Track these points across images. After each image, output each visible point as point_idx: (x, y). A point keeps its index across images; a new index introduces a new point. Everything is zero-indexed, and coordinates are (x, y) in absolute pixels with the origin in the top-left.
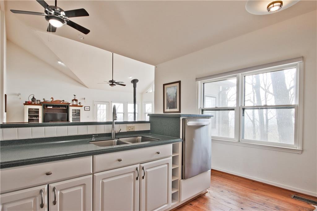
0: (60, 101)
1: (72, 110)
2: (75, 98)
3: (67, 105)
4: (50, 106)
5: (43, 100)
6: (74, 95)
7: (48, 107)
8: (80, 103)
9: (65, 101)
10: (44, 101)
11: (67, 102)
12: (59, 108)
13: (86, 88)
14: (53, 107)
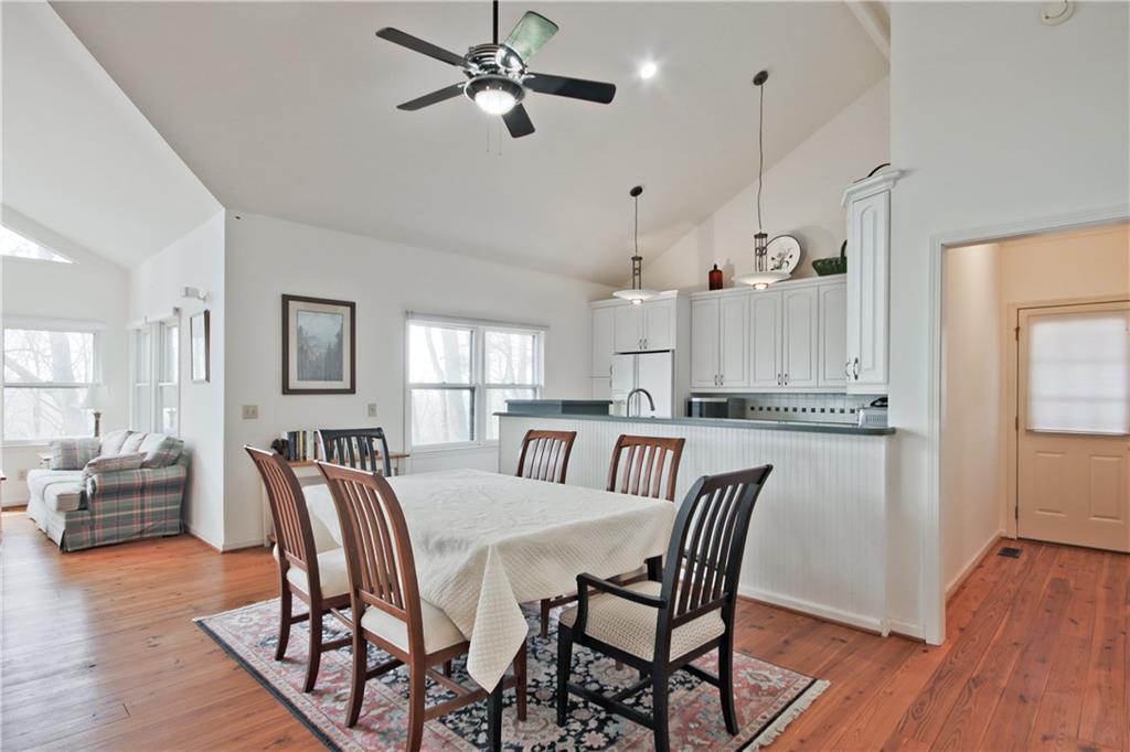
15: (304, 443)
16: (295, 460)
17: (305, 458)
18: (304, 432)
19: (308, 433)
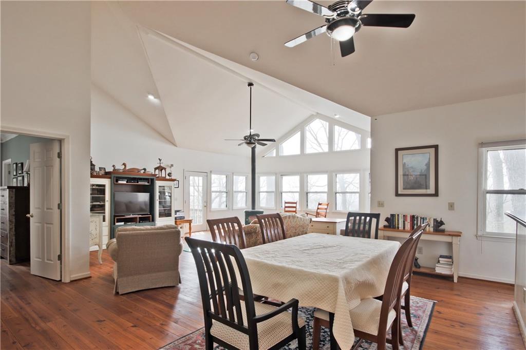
0: (139, 171)
1: (160, 186)
2: (162, 165)
3: (152, 177)
4: (123, 178)
5: (113, 168)
6: (159, 159)
7: (120, 182)
8: (169, 175)
9: (147, 170)
10: (114, 170)
11: (151, 173)
12: (138, 182)
13: (173, 147)
14: (127, 182)
15: (398, 220)
16: (393, 228)
17: (398, 228)
18: (398, 215)
19: (400, 215)
